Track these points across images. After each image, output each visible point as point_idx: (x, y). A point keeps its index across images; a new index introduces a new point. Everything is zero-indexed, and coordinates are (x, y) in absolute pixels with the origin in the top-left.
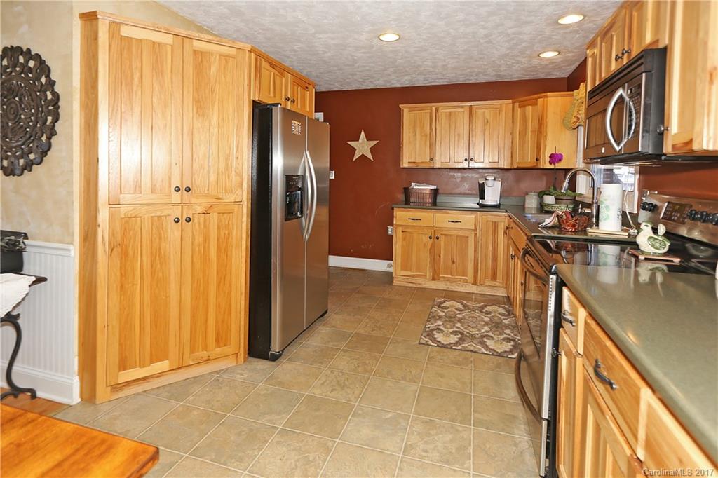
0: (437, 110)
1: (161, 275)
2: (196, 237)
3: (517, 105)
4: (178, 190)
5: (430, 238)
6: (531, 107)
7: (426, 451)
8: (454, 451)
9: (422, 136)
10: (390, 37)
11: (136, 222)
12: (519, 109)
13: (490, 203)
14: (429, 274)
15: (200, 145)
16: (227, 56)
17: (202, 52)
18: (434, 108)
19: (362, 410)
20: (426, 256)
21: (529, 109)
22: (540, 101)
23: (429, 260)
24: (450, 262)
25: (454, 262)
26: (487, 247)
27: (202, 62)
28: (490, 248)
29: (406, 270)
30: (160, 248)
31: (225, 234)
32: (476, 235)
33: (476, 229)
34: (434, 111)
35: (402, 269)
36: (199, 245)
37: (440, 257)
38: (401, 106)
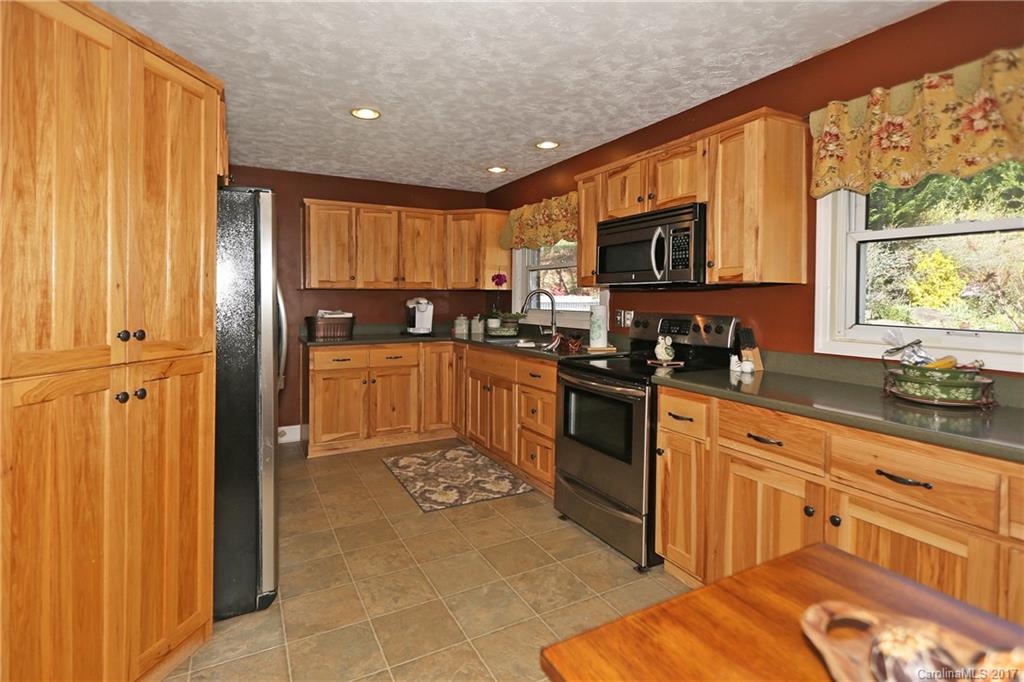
0: (358, 213)
1: (89, 514)
2: (148, 427)
3: (450, 217)
4: (125, 336)
5: (365, 383)
6: (466, 222)
7: (550, 600)
8: (569, 587)
9: (338, 246)
10: (366, 114)
11: (42, 412)
12: (452, 222)
13: (422, 332)
14: (363, 431)
15: (153, 249)
16: (192, 93)
17: (156, 75)
18: (354, 209)
19: (454, 600)
20: (358, 407)
21: (465, 224)
22: (477, 216)
23: (362, 412)
24: (389, 409)
25: (394, 409)
26: (431, 384)
27: (155, 93)
28: (435, 385)
29: (330, 433)
30: (87, 461)
31: (189, 411)
32: (419, 371)
33: (418, 365)
34: (354, 213)
35: (324, 433)
36: (152, 440)
37: (376, 405)
38: (305, 200)
